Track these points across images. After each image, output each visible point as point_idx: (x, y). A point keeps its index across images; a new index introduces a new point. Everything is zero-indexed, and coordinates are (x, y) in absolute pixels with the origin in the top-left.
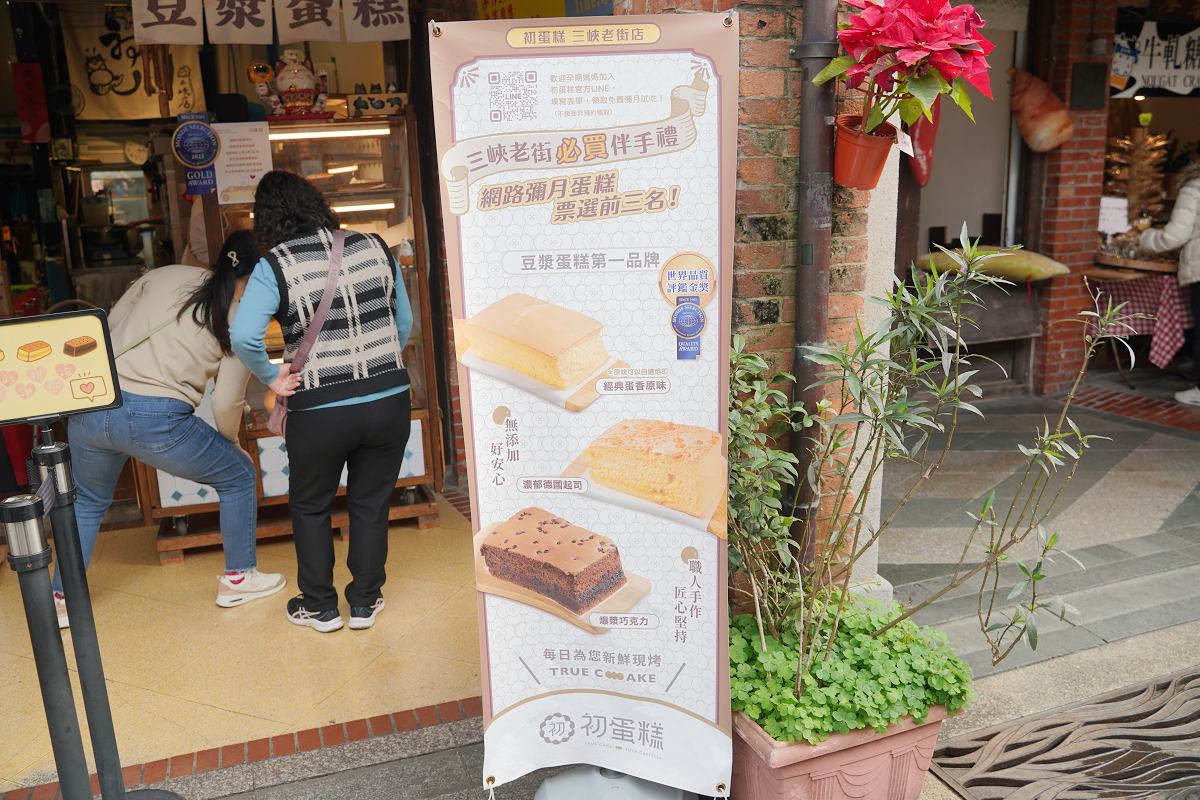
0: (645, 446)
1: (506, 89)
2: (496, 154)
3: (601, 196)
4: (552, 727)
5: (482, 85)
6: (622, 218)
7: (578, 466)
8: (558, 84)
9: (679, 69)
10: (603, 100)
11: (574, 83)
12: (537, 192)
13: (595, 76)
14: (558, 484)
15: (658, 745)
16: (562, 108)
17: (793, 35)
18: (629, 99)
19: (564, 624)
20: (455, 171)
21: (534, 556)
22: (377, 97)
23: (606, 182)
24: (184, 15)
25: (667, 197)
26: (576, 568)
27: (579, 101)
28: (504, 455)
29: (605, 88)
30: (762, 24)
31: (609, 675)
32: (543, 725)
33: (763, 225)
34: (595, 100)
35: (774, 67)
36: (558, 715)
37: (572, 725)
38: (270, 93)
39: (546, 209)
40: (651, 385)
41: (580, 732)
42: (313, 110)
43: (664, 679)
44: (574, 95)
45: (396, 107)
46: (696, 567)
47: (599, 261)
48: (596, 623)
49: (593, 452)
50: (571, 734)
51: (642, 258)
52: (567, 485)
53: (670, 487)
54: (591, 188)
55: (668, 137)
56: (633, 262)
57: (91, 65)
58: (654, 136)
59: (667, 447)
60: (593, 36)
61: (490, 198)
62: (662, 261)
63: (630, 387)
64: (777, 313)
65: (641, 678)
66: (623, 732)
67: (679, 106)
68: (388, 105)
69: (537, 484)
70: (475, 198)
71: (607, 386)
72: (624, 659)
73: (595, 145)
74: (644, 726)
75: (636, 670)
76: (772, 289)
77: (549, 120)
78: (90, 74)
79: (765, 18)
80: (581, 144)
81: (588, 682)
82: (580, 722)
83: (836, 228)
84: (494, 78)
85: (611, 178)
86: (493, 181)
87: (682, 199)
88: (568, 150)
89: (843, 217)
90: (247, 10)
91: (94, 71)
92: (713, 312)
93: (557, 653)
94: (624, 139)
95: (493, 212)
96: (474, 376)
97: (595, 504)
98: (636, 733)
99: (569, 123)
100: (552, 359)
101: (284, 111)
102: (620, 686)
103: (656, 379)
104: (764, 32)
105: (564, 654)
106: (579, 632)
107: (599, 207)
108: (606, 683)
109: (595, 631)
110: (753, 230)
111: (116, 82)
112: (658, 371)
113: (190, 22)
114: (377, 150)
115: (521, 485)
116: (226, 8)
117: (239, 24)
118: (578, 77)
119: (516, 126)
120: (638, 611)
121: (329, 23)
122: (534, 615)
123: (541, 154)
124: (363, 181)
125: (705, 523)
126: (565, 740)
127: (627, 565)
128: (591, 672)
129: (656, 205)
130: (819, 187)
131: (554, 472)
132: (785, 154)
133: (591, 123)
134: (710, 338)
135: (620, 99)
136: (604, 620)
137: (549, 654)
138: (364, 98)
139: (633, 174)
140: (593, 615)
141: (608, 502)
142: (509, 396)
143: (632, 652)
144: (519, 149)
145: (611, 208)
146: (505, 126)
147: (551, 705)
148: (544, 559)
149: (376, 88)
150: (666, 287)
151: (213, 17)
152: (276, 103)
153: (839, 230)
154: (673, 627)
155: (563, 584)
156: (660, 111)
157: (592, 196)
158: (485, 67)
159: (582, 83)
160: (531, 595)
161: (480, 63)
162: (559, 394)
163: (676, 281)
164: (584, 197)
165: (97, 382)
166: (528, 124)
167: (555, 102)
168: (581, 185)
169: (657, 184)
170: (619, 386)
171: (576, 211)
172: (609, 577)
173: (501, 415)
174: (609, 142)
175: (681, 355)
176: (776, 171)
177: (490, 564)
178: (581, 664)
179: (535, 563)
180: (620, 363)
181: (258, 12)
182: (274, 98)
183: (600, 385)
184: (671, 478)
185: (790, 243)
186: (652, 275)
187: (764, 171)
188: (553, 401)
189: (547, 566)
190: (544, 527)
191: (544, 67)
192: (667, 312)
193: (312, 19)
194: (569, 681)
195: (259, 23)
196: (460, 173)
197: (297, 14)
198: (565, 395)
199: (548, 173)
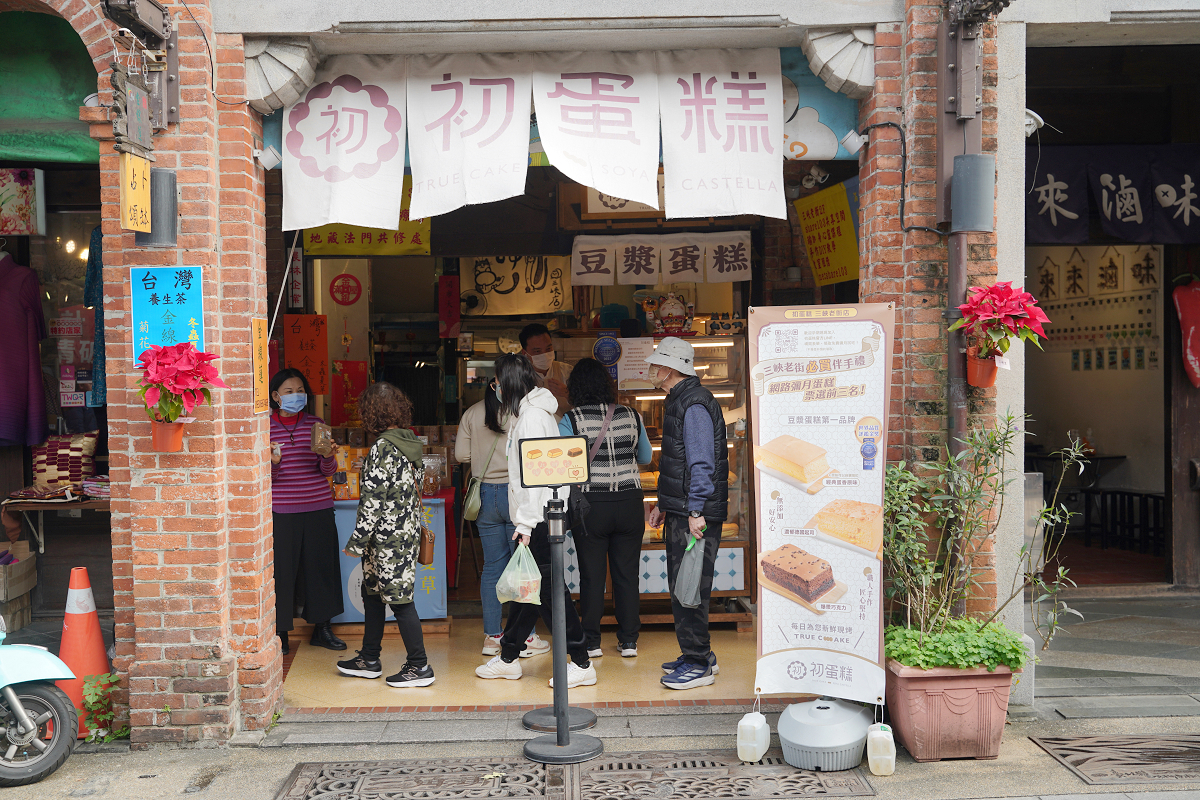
0: (846, 514)
1: (784, 338)
2: (778, 368)
3: (828, 389)
4: (795, 669)
5: (772, 335)
6: (837, 400)
7: (812, 523)
8: (808, 336)
9: (866, 329)
10: (830, 343)
11: (815, 335)
12: (797, 386)
13: (826, 332)
14: (802, 532)
15: (850, 679)
16: (810, 347)
17: (944, 306)
18: (842, 343)
19: (803, 609)
20: (757, 376)
21: (789, 570)
22: (726, 322)
23: (830, 382)
24: (603, 267)
25: (859, 390)
26: (810, 577)
27: (818, 343)
28: (776, 515)
29: (830, 338)
30: (925, 301)
31: (825, 639)
32: (789, 667)
33: (928, 406)
34: (825, 343)
35: (933, 322)
36: (798, 662)
37: (805, 669)
38: (655, 318)
39: (801, 394)
40: (850, 482)
41: (809, 673)
42: (683, 330)
43: (853, 641)
44: (815, 341)
45: (738, 328)
46: (870, 578)
47: (826, 420)
48: (819, 609)
49: (820, 515)
50: (805, 674)
51: (847, 419)
52: (807, 533)
53: (858, 535)
54: (823, 385)
55: (860, 361)
56: (842, 421)
57: (479, 268)
58: (854, 360)
59: (857, 514)
60: (825, 313)
61: (774, 389)
62: (856, 420)
63: (839, 482)
64: (938, 455)
65: (842, 640)
66: (832, 674)
67: (866, 346)
68: (733, 327)
69: (792, 532)
70: (767, 389)
71: (828, 482)
72: (832, 629)
73: (825, 364)
74: (843, 668)
75: (839, 635)
76: (934, 441)
77: (803, 352)
78: (476, 276)
79: (926, 298)
80: (818, 364)
81: (815, 643)
82: (810, 667)
83: (973, 409)
84: (778, 332)
85: (832, 380)
86: (776, 380)
87: (866, 391)
88: (812, 367)
89: (979, 403)
90: (643, 263)
91: (481, 273)
92: (881, 446)
93: (798, 625)
94: (839, 361)
95: (775, 395)
96: (762, 474)
97: (821, 543)
98: (839, 673)
99: (813, 354)
100: (801, 468)
101: (664, 331)
102: (831, 645)
103: (852, 479)
104: (926, 305)
105: (802, 627)
106: (811, 613)
107: (826, 395)
108: (824, 644)
109: (819, 613)
110: (922, 409)
111: (498, 283)
112: (853, 475)
113: (607, 271)
114: (724, 354)
115: (784, 532)
116: (630, 262)
117: (637, 272)
118: (818, 332)
119: (787, 355)
120: (841, 602)
121: (696, 270)
122: (788, 603)
123: (799, 368)
124: (713, 377)
125: (875, 554)
126: (801, 678)
127: (836, 577)
128: (816, 637)
129: (854, 393)
130: (957, 385)
131: (800, 526)
132: (941, 368)
133: (823, 354)
134: (879, 459)
135: (837, 343)
136: (823, 607)
137: (794, 626)
138: (717, 322)
139: (843, 379)
140: (817, 604)
141: (827, 542)
142: (780, 486)
143: (837, 625)
144: (789, 366)
145: (832, 394)
146: (782, 355)
147: (795, 655)
148: (794, 572)
149: (726, 316)
150: (858, 434)
151: (622, 268)
152: (659, 325)
153: (976, 410)
154: (859, 611)
155: (803, 586)
156: (857, 349)
157: (823, 388)
158: (774, 327)
159: (820, 335)
160: (786, 591)
161: (771, 326)
162: (804, 485)
163: (863, 430)
164: (820, 389)
165: (581, 470)
166: (793, 354)
167: (806, 344)
168: (818, 383)
169: (855, 384)
170: (834, 482)
171: (815, 395)
172: (826, 583)
173: (775, 495)
174: (832, 363)
175: (865, 468)
176: (935, 378)
177: (766, 572)
178: (811, 633)
179: (790, 575)
180: (835, 471)
181: (650, 264)
182: (658, 322)
183: (824, 481)
184: (859, 530)
185: (945, 416)
186: (851, 427)
187: (928, 377)
188: (801, 489)
189: (795, 576)
190: (795, 555)
191: (802, 328)
192: (859, 446)
193: (685, 268)
194: (805, 643)
195: (650, 271)
196: (760, 376)
197: (675, 265)
198: (807, 486)
199: (802, 377)
